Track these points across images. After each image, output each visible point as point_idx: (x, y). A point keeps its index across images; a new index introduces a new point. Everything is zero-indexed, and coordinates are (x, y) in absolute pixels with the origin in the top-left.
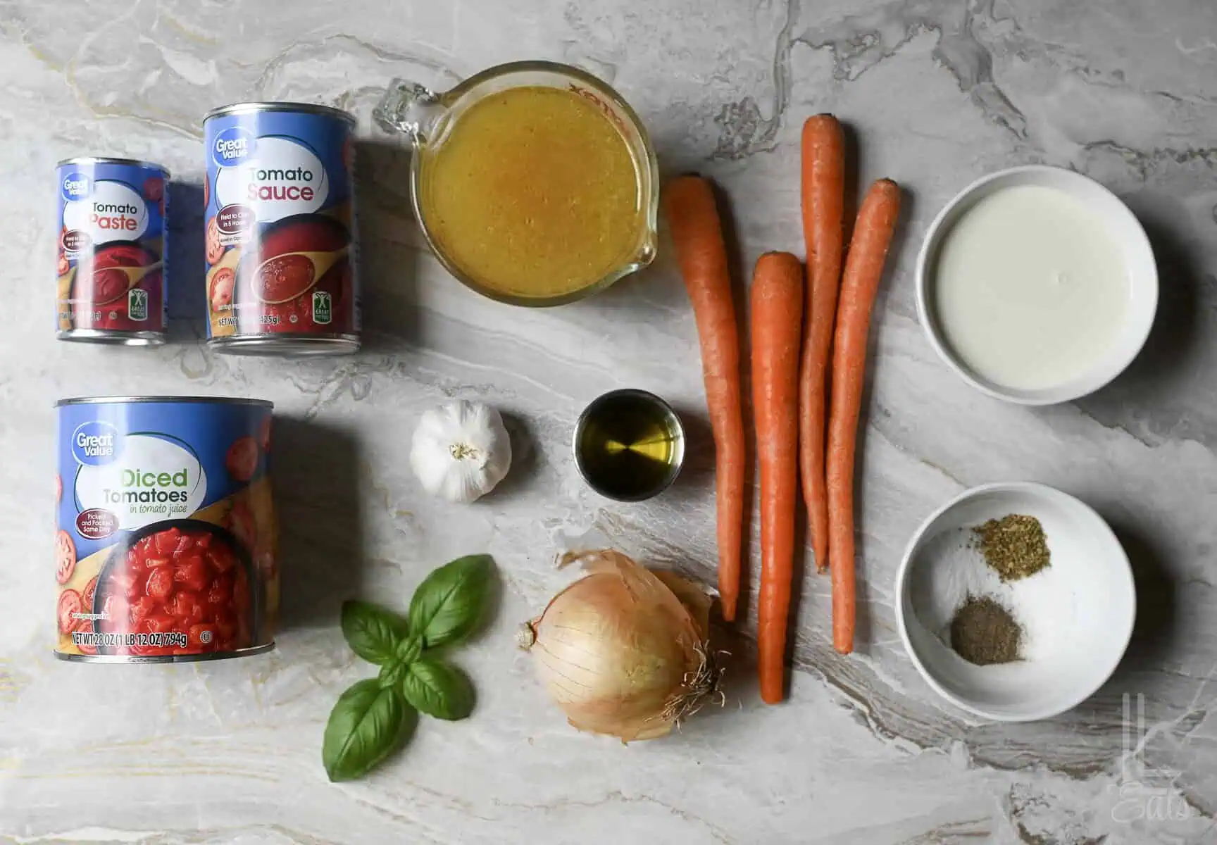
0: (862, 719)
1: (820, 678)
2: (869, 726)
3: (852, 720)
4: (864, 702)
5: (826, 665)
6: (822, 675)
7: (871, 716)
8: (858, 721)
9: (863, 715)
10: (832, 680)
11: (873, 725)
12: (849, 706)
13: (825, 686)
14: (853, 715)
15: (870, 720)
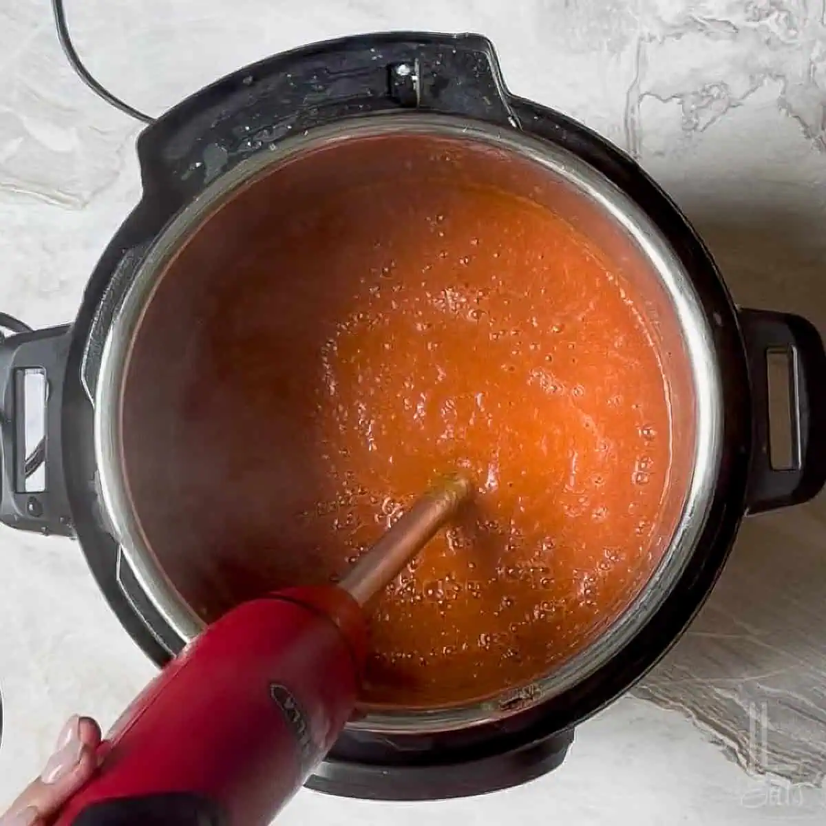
0: (731, 755)
1: (690, 716)
2: (739, 762)
3: (723, 756)
4: (734, 739)
5: (694, 702)
6: (691, 712)
7: (741, 753)
8: (729, 759)
9: (732, 750)
10: (701, 718)
11: (743, 761)
12: (719, 743)
13: (694, 724)
14: (723, 752)
15: (740, 756)
